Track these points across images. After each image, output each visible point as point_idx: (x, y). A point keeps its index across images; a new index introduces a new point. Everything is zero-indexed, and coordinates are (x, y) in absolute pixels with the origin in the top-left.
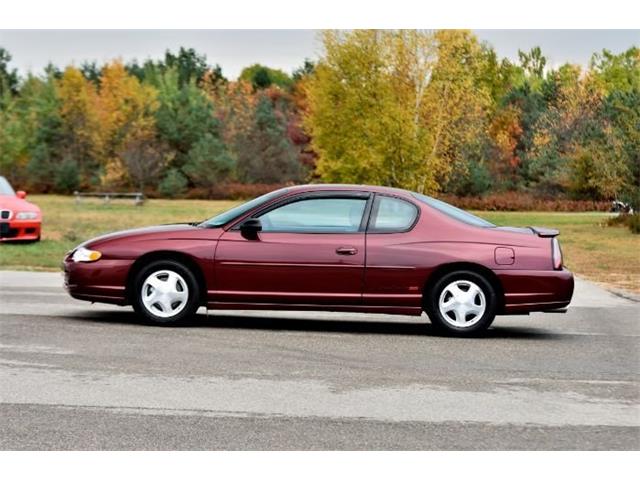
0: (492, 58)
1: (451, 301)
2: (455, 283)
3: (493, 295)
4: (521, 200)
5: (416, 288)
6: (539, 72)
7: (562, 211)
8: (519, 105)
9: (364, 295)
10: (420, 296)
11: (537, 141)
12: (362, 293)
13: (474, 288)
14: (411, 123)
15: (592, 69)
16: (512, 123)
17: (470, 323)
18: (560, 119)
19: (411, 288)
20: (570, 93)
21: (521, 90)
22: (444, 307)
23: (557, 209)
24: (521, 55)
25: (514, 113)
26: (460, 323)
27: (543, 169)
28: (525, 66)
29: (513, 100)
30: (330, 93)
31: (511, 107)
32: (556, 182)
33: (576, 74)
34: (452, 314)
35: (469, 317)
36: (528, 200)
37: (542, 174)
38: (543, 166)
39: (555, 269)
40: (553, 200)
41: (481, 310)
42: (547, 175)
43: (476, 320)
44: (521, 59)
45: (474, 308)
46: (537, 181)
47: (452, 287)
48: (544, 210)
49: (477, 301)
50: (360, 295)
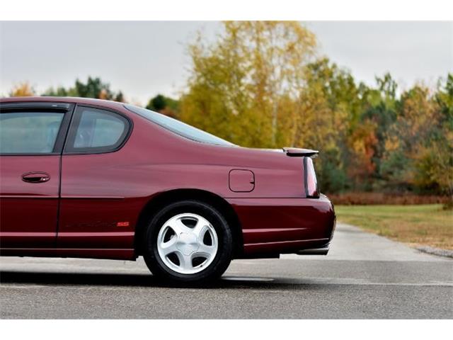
0: (350, 81)
1: (173, 240)
2: (177, 217)
3: (228, 231)
4: (373, 196)
5: (126, 224)
6: (393, 94)
7: (409, 204)
8: (376, 120)
9: (60, 234)
10: (133, 234)
11: (388, 145)
12: (57, 231)
13: (203, 223)
14: (269, 125)
15: (438, 88)
16: (369, 135)
17: (198, 269)
18: (407, 127)
19: (119, 224)
20: (415, 105)
21: (378, 108)
22: (163, 248)
23: (405, 203)
24: (378, 80)
25: (371, 126)
26: (185, 269)
27: (391, 170)
28: (382, 89)
29: (370, 115)
30: (197, 100)
31: (368, 121)
32: (404, 180)
33: (424, 94)
34: (174, 257)
35: (197, 261)
36: (380, 196)
37: (391, 173)
38: (392, 166)
39: (309, 197)
40: (401, 196)
41: (212, 252)
42: (396, 174)
43: (206, 265)
44: (378, 83)
45: (203, 249)
46: (387, 180)
47: (175, 223)
48: (393, 204)
49: (207, 240)
50: (53, 234)
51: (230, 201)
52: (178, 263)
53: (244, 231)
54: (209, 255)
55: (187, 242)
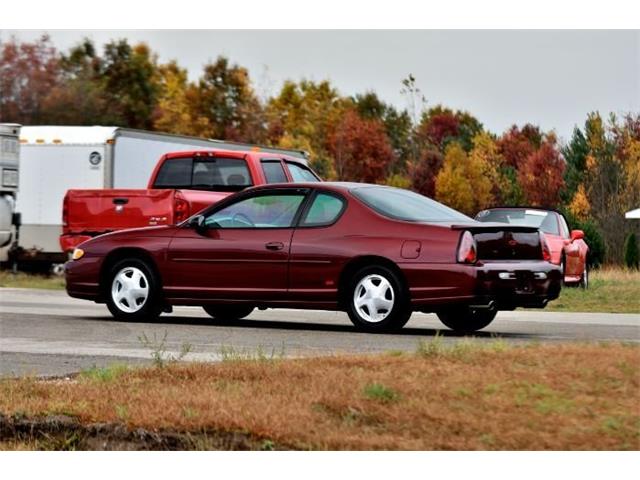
2: (369, 277)
5: (331, 283)
9: (290, 290)
10: (335, 290)
12: (288, 288)
13: (384, 283)
19: (328, 283)
22: (358, 301)
35: (381, 311)
39: (458, 262)
41: (390, 305)
43: (386, 315)
47: (366, 282)
49: (388, 296)
50: (285, 290)
51: (401, 266)
52: (368, 314)
53: (411, 289)
54: (388, 307)
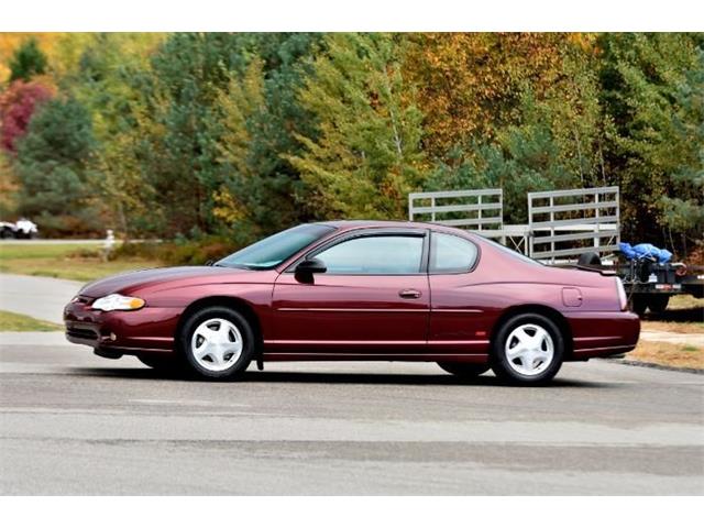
1: (517, 348)
2: (521, 327)
5: (483, 333)
9: (430, 342)
10: (487, 342)
12: (427, 340)
13: (540, 332)
19: (479, 333)
39: (622, 311)
41: (549, 355)
47: (519, 332)
49: (544, 346)
50: (424, 342)
51: (566, 315)
53: (575, 339)
54: (546, 359)
55: (529, 348)
